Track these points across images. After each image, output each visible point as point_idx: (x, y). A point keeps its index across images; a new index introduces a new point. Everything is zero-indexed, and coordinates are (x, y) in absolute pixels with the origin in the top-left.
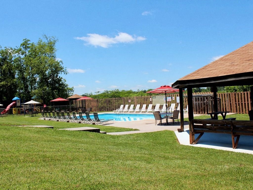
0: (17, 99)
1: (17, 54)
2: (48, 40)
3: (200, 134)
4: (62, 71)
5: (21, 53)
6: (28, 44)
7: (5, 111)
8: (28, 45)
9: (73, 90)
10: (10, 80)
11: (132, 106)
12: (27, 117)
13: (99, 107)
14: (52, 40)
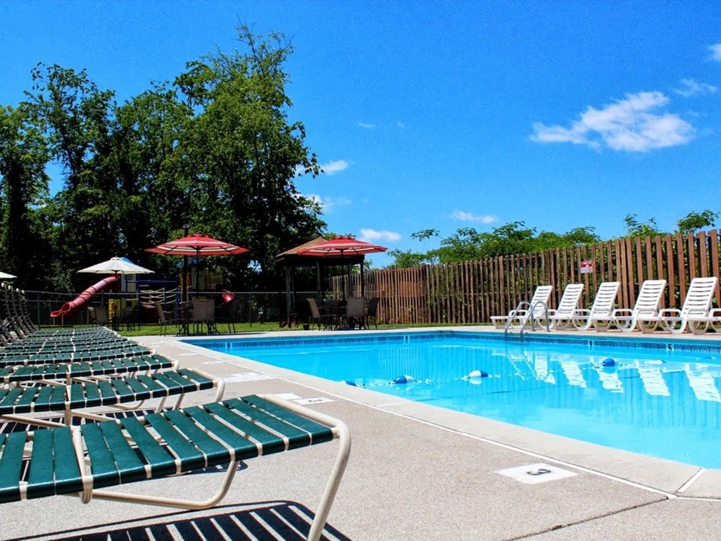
2: (257, 46)
7: (68, 307)
13: (429, 302)
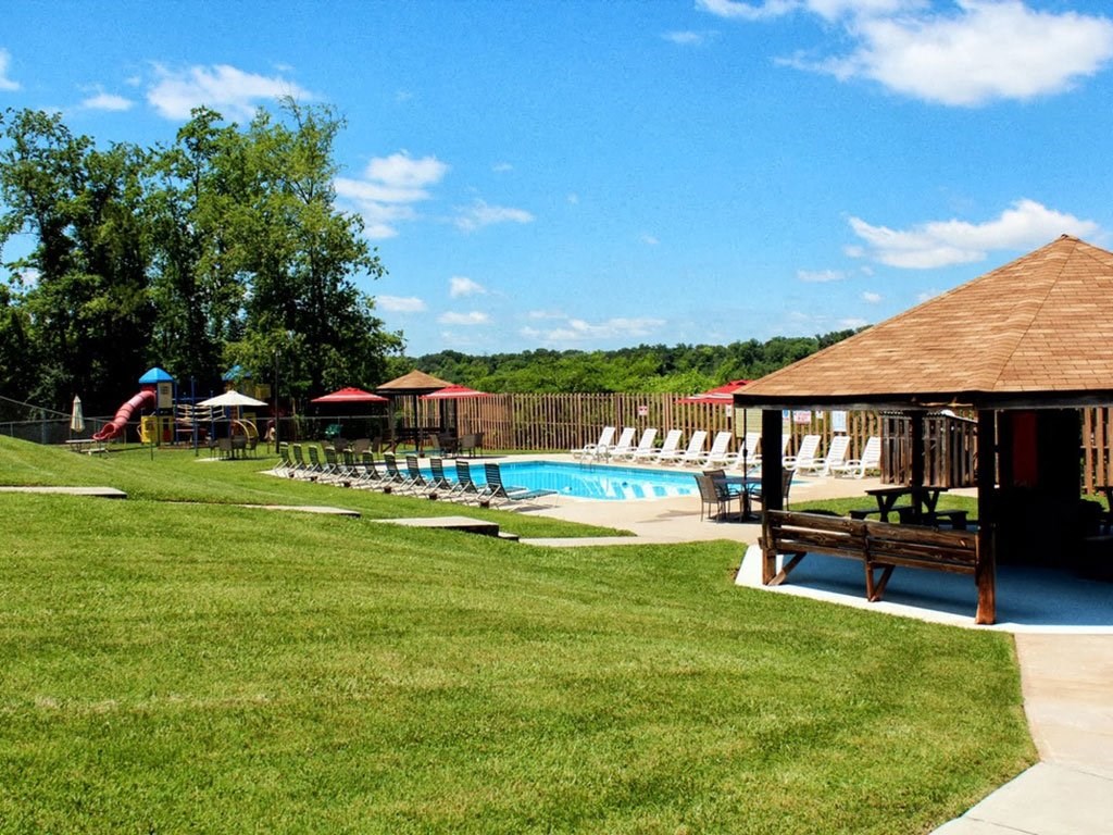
0: (161, 379)
1: (160, 174)
2: (303, 119)
3: (793, 556)
4: (361, 263)
5: (177, 169)
6: (213, 133)
7: (111, 428)
8: (209, 137)
9: (399, 344)
10: (129, 291)
11: (650, 434)
12: (209, 460)
13: (514, 429)
14: (315, 120)
